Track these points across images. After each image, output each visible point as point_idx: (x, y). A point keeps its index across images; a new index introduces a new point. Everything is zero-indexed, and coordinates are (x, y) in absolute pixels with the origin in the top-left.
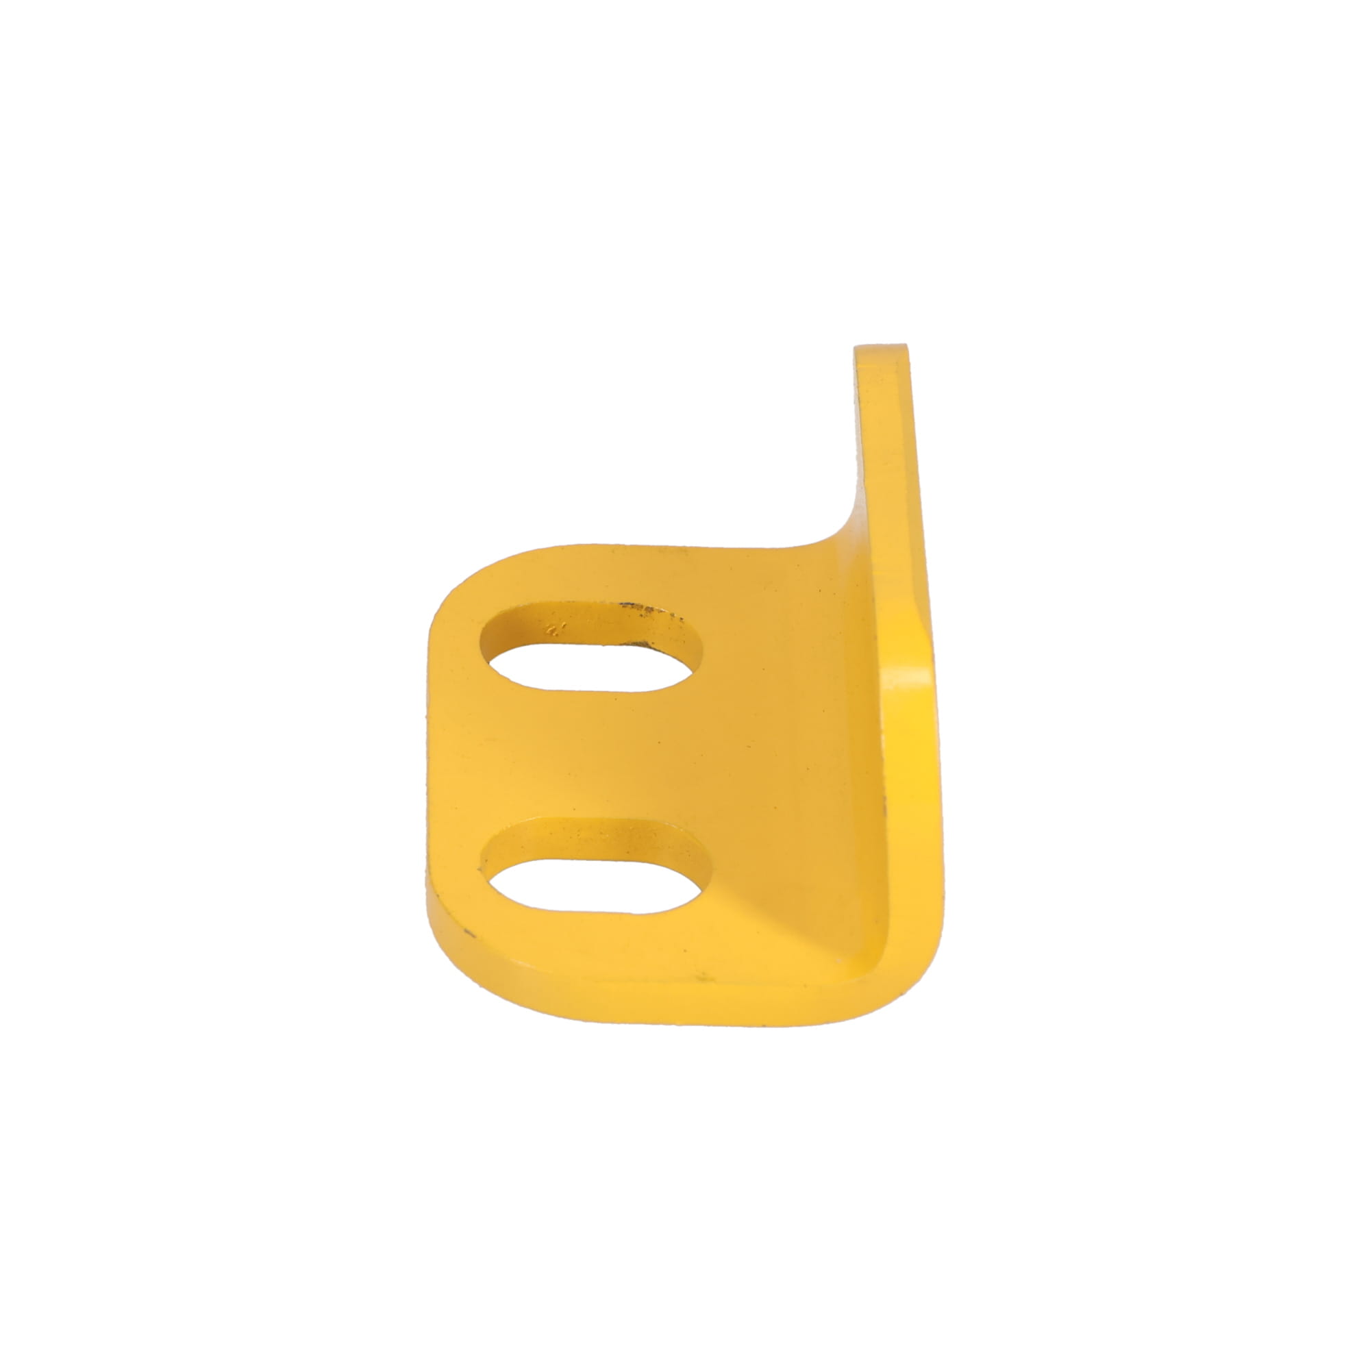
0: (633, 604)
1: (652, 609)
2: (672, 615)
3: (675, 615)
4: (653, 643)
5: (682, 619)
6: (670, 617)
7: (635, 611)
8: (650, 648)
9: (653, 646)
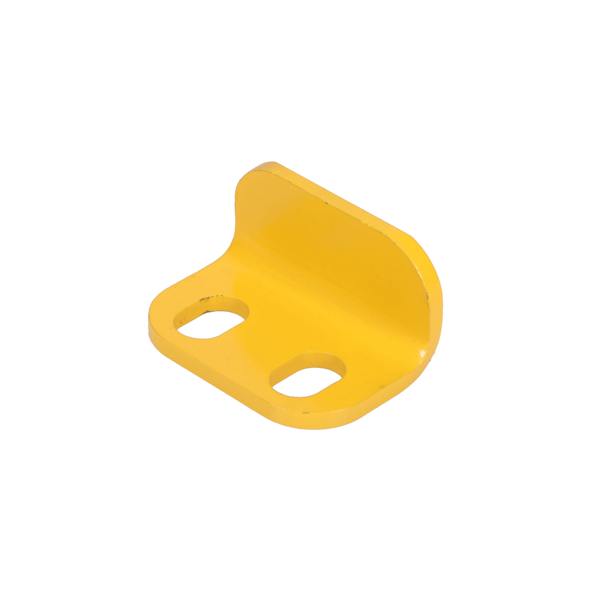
0: (203, 299)
1: (209, 297)
2: (217, 296)
3: (218, 295)
4: (210, 310)
5: (222, 295)
6: (217, 297)
7: (204, 301)
8: (209, 312)
9: (210, 311)
